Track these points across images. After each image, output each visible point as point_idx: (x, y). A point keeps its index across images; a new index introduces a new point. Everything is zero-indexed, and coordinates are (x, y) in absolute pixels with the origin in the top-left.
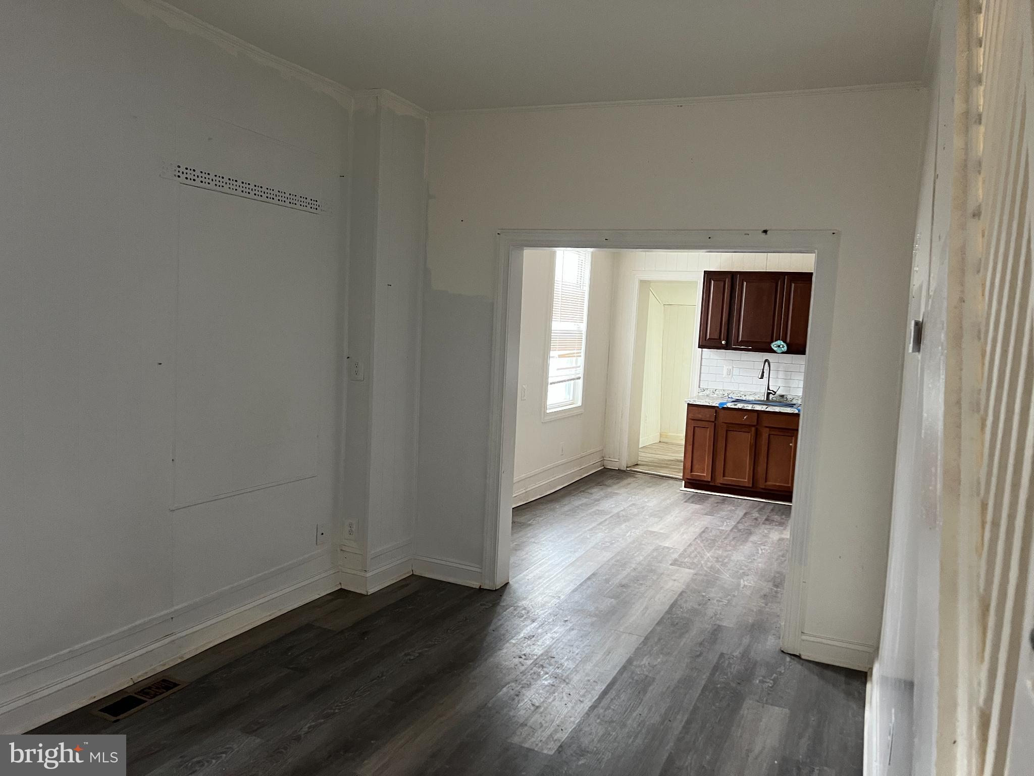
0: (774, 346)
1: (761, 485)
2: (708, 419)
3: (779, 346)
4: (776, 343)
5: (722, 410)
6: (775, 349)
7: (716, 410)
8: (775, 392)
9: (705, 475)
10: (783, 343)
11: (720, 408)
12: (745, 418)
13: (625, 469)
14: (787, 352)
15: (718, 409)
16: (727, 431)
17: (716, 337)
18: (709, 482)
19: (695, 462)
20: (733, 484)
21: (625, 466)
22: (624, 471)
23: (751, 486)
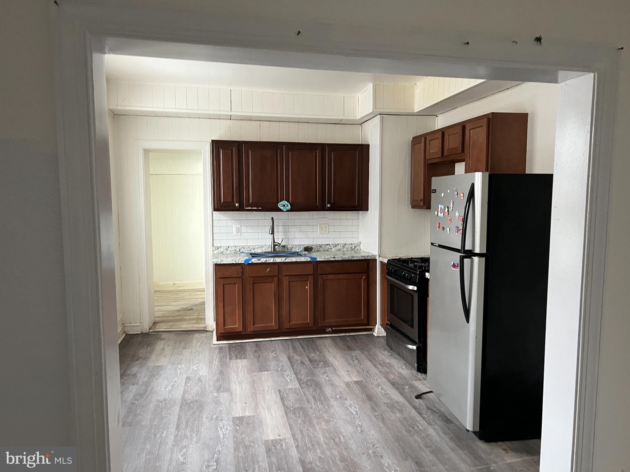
0: (280, 205)
1: (286, 325)
2: (235, 276)
3: (284, 206)
4: (282, 202)
5: (248, 266)
6: (282, 208)
7: (242, 267)
8: (280, 244)
9: (237, 326)
10: (287, 203)
11: (246, 264)
12: (268, 270)
13: (148, 332)
14: (291, 210)
15: (243, 266)
16: (253, 284)
17: (229, 199)
18: (241, 332)
19: (226, 317)
20: (263, 329)
21: (148, 329)
22: (148, 333)
23: (277, 328)
